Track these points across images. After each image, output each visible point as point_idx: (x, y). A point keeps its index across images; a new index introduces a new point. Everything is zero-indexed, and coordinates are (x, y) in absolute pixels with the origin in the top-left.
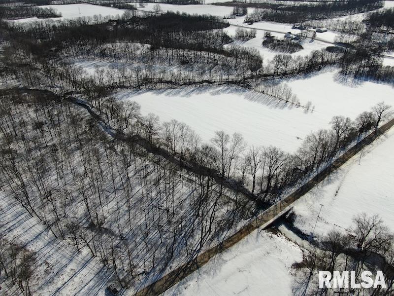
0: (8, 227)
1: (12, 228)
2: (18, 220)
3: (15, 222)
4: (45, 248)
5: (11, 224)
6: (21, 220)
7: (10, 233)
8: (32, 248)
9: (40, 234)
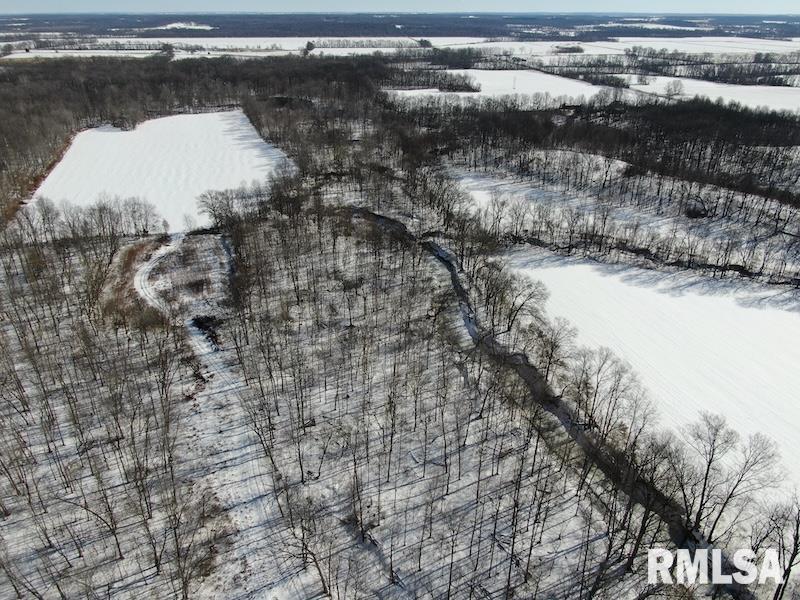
0: (225, 459)
1: (228, 464)
2: (244, 451)
3: (237, 454)
4: (257, 529)
5: (231, 455)
6: (248, 454)
7: (222, 472)
8: (238, 519)
9: (261, 497)
